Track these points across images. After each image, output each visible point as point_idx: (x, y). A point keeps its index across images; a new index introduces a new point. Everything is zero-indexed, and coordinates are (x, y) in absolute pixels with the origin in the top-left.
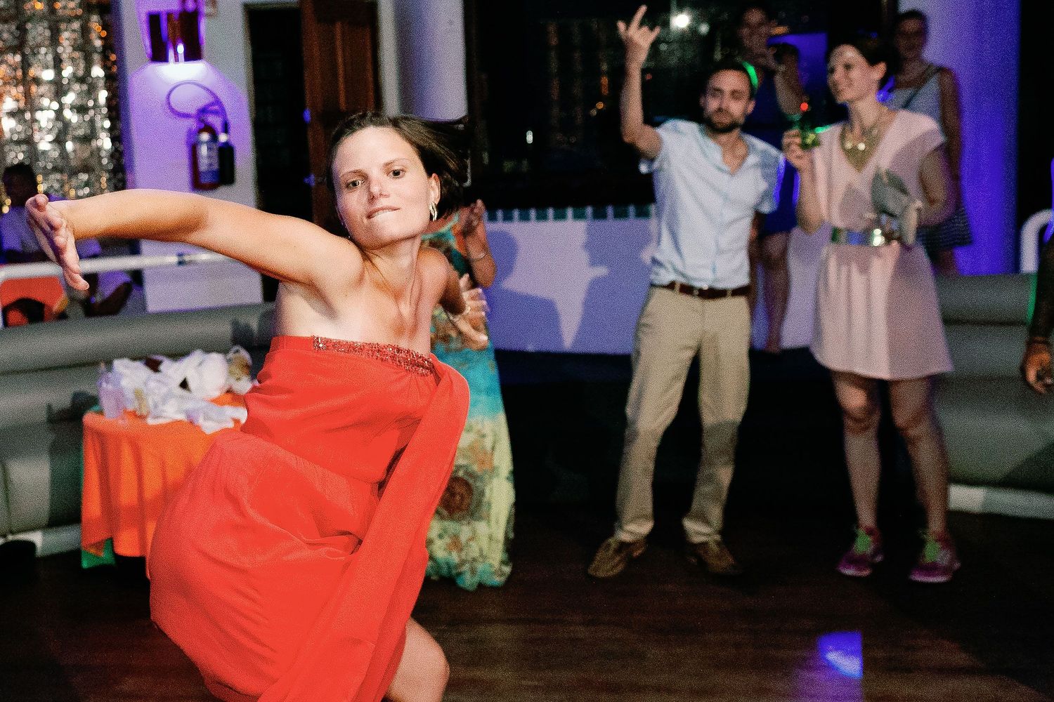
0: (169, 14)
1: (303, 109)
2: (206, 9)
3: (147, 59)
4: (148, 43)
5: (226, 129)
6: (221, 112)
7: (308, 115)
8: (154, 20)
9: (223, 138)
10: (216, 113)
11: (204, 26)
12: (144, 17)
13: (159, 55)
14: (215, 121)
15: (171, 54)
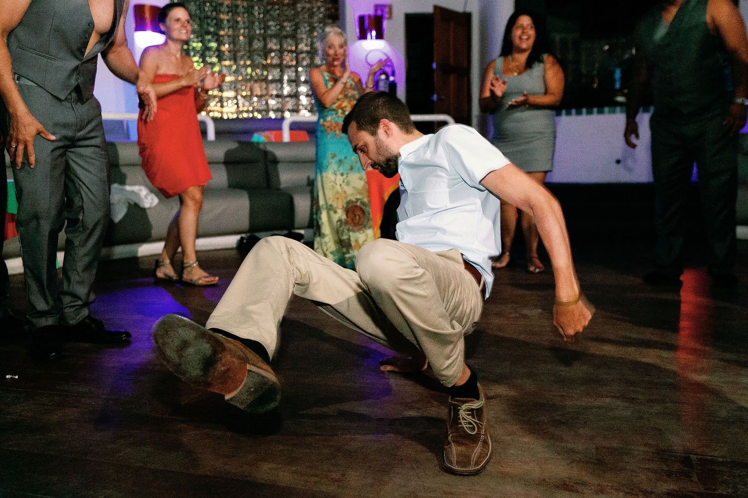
0: (369, 16)
1: (432, 62)
2: (387, 16)
3: (356, 38)
4: (358, 30)
5: (393, 74)
6: (392, 66)
7: (434, 66)
8: (361, 19)
9: (391, 78)
10: (389, 66)
11: (386, 24)
12: (356, 18)
13: (363, 36)
14: (388, 70)
15: (369, 36)
